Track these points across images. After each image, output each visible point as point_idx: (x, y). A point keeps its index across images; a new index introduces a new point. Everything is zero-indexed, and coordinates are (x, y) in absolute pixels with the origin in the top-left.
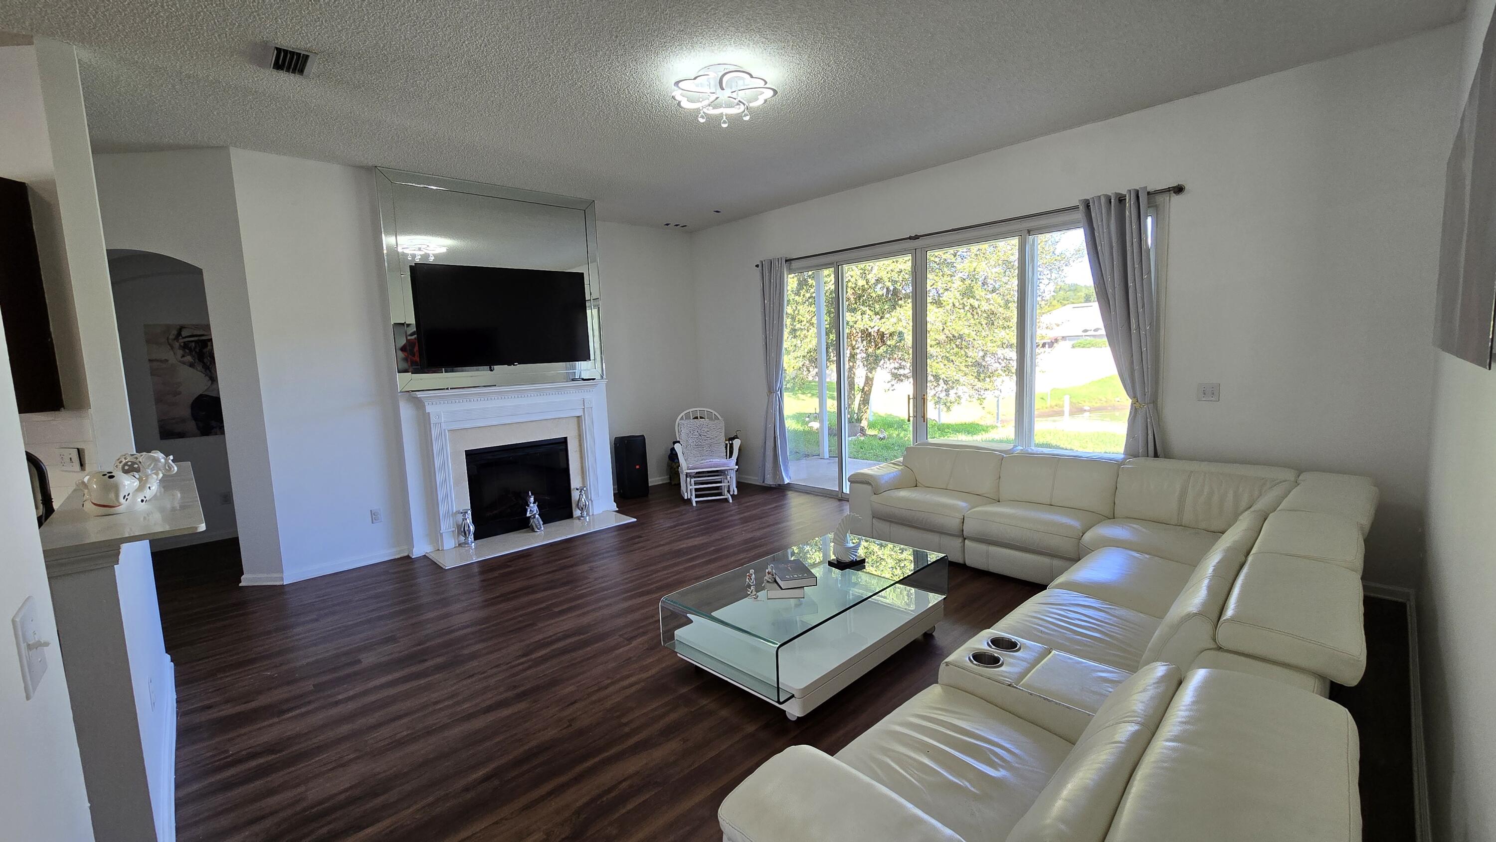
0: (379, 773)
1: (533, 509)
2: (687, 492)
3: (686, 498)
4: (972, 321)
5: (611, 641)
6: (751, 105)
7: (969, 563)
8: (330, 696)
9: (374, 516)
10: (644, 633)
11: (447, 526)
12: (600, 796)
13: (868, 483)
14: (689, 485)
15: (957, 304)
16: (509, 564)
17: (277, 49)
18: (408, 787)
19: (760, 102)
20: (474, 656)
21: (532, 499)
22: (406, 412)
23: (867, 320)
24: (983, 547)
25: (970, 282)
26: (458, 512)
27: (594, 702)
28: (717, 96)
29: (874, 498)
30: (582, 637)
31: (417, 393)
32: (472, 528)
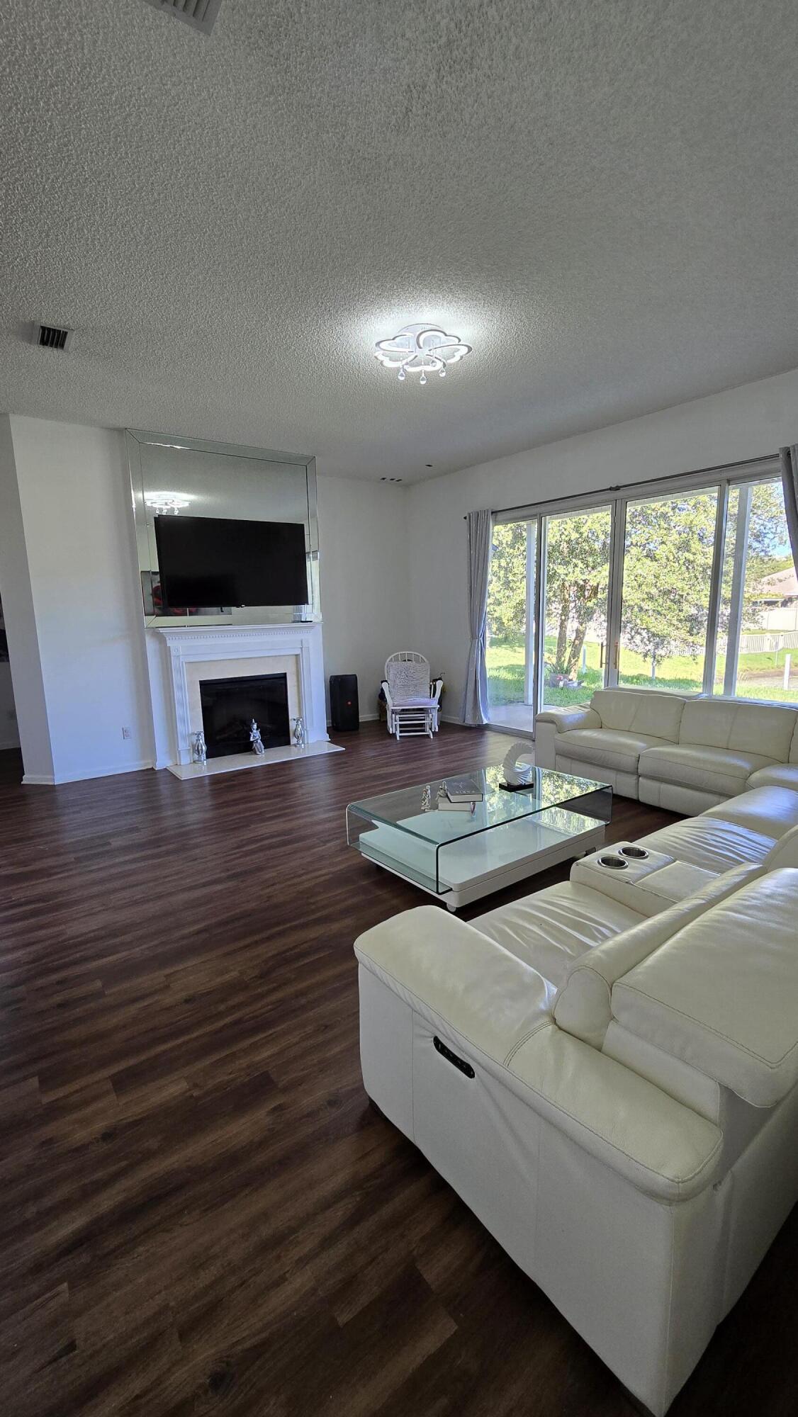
0: (118, 922)
1: (255, 735)
2: (392, 727)
3: (391, 732)
4: (686, 575)
5: (308, 842)
6: (449, 361)
7: (642, 799)
8: (85, 866)
9: (125, 733)
10: (337, 838)
11: (183, 745)
12: (285, 952)
13: (552, 722)
14: (394, 721)
15: (671, 558)
16: (232, 778)
17: (42, 327)
18: (140, 933)
19: (457, 358)
20: (197, 846)
21: (255, 726)
22: (151, 645)
23: (578, 572)
24: (655, 785)
25: (686, 535)
26: (193, 734)
27: (290, 886)
28: (416, 355)
29: (558, 736)
30: (286, 837)
31: (160, 629)
32: (204, 748)
